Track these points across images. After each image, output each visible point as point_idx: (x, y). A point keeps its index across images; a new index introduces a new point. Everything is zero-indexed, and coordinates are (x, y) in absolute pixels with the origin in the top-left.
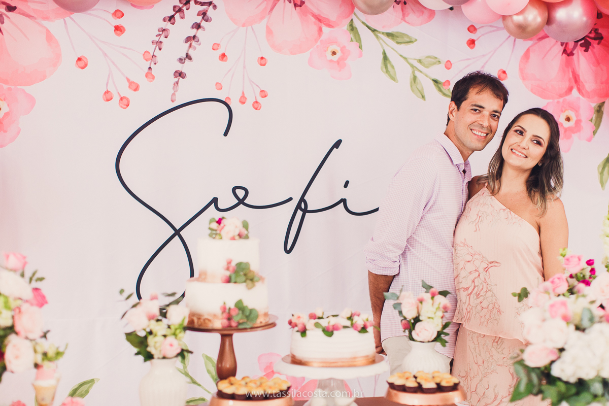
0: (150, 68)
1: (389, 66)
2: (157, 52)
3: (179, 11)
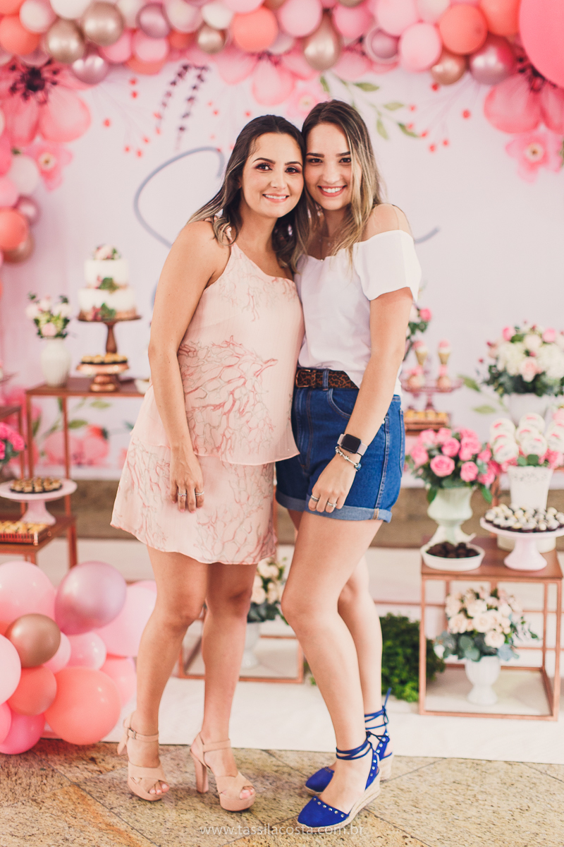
2: (164, 112)
3: (180, 75)
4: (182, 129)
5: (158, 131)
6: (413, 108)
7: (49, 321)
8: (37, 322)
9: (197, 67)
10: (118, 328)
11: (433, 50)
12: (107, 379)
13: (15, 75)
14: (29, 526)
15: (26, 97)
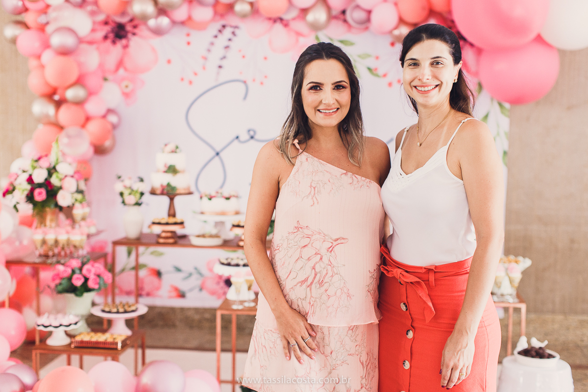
2: (208, 56)
3: (220, 31)
4: (220, 67)
5: (204, 68)
6: (377, 58)
7: (130, 194)
8: (122, 194)
9: (231, 26)
10: (177, 200)
11: (393, 20)
12: (169, 235)
13: (108, 28)
14: (115, 337)
15: (114, 42)
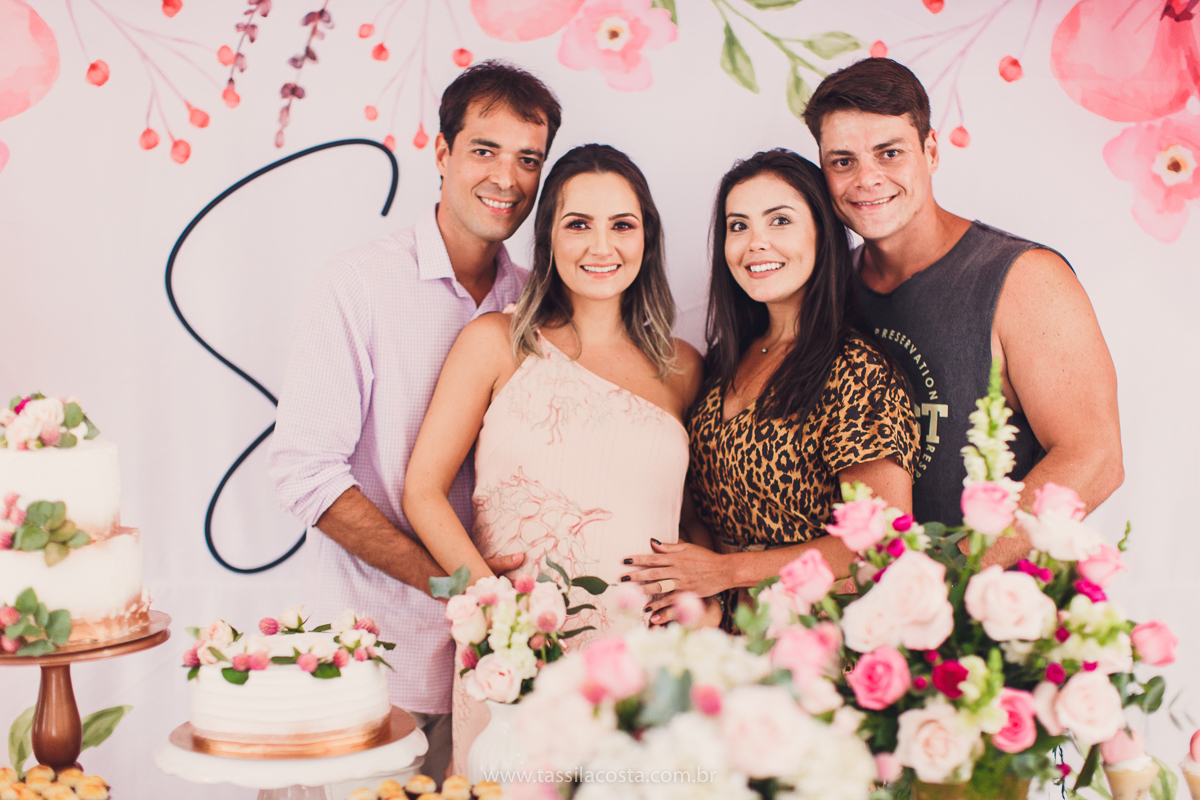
0: (231, 81)
1: (738, 57)
2: (247, 48)
4: (293, 91)
5: (230, 94)
